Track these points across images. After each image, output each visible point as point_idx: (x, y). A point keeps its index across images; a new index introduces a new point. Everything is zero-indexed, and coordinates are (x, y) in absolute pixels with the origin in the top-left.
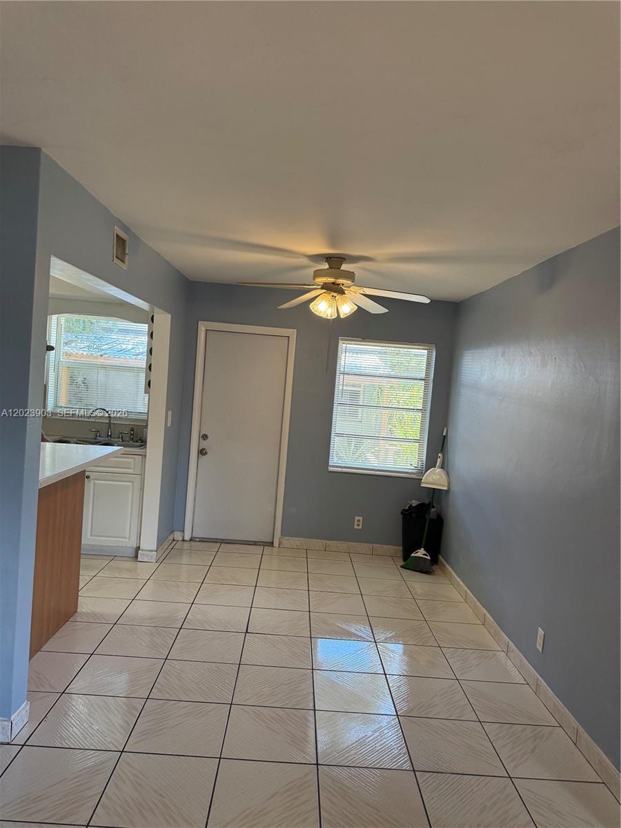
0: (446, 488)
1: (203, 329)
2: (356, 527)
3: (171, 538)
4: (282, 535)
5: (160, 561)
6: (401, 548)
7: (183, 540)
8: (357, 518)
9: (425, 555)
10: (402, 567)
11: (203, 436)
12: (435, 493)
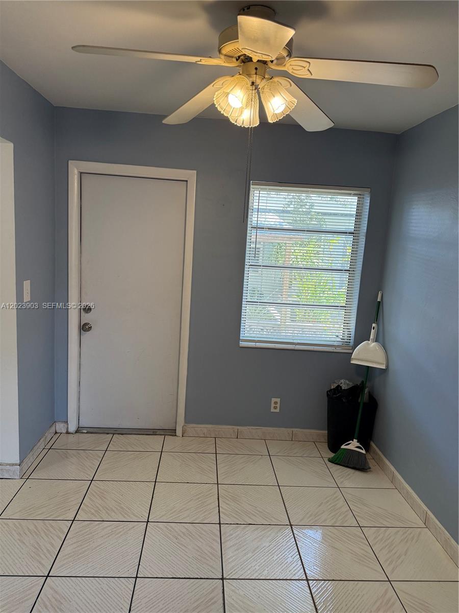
0: (383, 367)
1: (76, 172)
2: (273, 410)
3: (52, 430)
4: (186, 422)
5: (26, 476)
6: (327, 432)
7: (68, 433)
8: (274, 400)
9: (358, 447)
10: (331, 461)
11: (84, 309)
12: (367, 372)
